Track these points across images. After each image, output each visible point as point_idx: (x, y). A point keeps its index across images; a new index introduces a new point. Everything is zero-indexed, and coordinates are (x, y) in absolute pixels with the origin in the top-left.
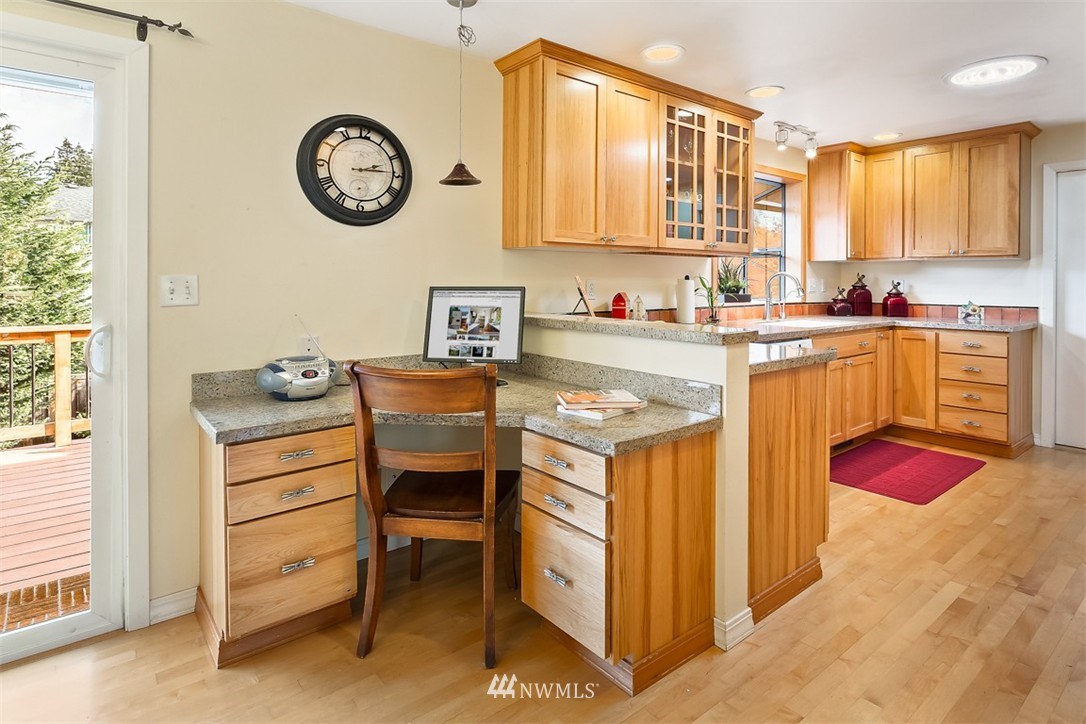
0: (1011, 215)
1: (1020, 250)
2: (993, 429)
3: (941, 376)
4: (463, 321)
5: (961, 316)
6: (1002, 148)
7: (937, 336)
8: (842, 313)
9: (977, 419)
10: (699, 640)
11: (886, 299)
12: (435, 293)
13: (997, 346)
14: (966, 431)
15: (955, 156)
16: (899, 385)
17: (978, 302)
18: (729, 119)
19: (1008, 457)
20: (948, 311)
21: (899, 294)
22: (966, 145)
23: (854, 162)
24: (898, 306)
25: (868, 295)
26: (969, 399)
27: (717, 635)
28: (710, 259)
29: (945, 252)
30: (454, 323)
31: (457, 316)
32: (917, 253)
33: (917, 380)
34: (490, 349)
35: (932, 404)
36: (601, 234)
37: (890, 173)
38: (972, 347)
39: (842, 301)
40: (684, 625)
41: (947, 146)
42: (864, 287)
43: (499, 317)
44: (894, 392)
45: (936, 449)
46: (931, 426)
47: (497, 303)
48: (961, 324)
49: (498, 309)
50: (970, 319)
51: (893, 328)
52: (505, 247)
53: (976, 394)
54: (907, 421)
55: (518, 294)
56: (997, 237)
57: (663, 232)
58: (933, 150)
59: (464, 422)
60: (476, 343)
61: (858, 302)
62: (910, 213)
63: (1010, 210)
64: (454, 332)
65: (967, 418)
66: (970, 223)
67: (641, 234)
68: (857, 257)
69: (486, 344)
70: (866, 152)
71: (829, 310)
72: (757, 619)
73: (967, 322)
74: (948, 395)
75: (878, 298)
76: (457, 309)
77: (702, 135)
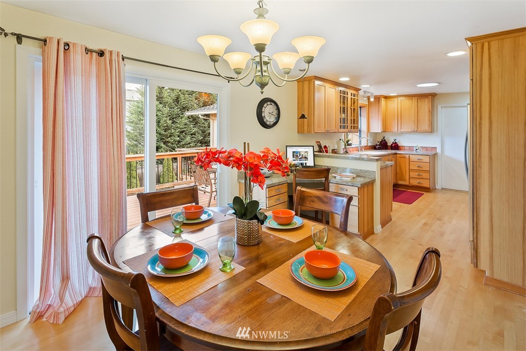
0: (429, 120)
1: (432, 130)
2: (425, 184)
3: (411, 168)
4: (297, 155)
5: (415, 150)
6: (427, 100)
7: (409, 156)
8: (380, 149)
9: (421, 181)
10: (371, 232)
11: (392, 144)
12: (288, 147)
13: (426, 159)
14: (418, 185)
15: (413, 101)
16: (398, 171)
17: (420, 146)
18: (353, 92)
19: (430, 192)
20: (411, 148)
21: (396, 143)
22: (416, 98)
23: (383, 101)
24: (396, 147)
25: (386, 143)
26: (419, 175)
27: (375, 230)
28: (344, 133)
29: (410, 130)
30: (294, 156)
31: (295, 154)
32: (402, 130)
33: (403, 170)
34: (306, 163)
35: (408, 177)
36: (326, 129)
37: (394, 105)
38: (419, 159)
39: (379, 145)
40: (369, 228)
41: (411, 98)
42: (385, 140)
43: (307, 154)
44: (397, 174)
45: (409, 190)
46: (408, 184)
47: (306, 150)
48: (414, 152)
49: (307, 152)
50: (417, 151)
51: (396, 154)
52: (298, 132)
53: (421, 174)
54: (400, 182)
55: (312, 147)
56: (425, 126)
57: (339, 127)
58: (406, 98)
59: (315, 182)
60: (302, 162)
61: (383, 145)
62: (400, 117)
63: (429, 118)
64: (295, 159)
65: (418, 181)
66: (418, 121)
67: (334, 129)
68: (384, 131)
69: (304, 162)
70: (386, 97)
71: (374, 148)
72: (382, 227)
73: (417, 152)
74: (413, 174)
75: (389, 144)
76: (295, 152)
77: (347, 98)
